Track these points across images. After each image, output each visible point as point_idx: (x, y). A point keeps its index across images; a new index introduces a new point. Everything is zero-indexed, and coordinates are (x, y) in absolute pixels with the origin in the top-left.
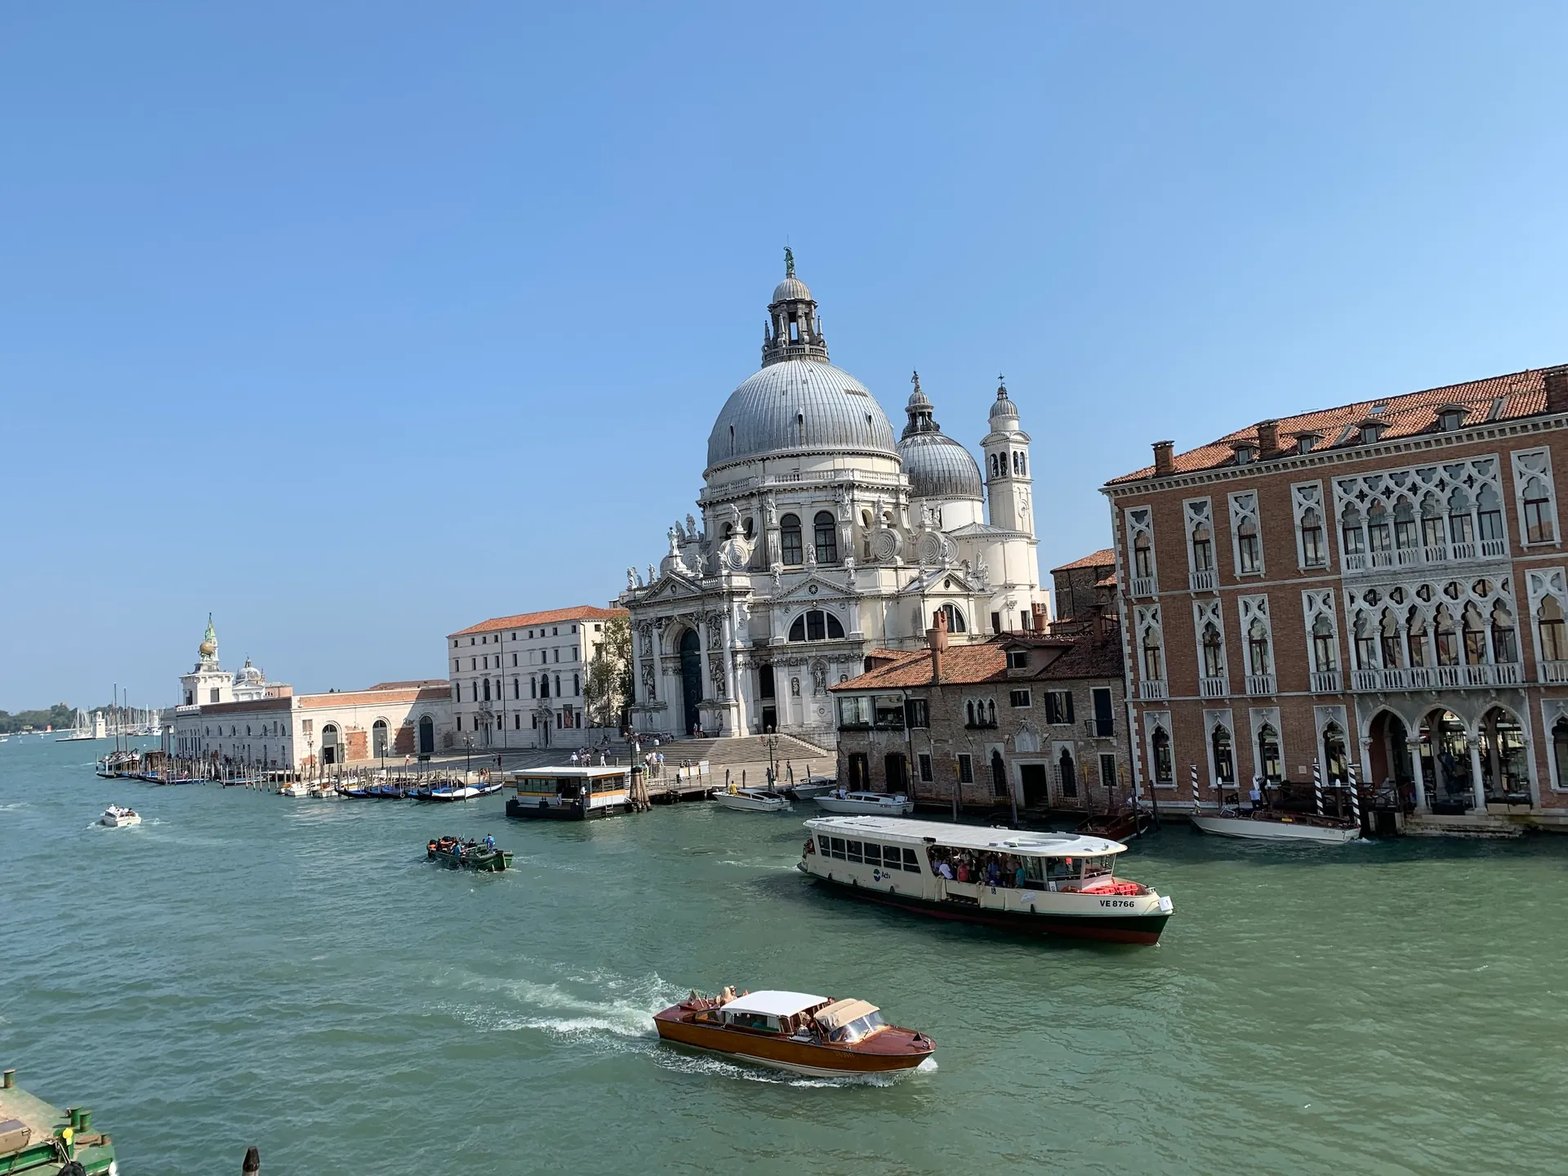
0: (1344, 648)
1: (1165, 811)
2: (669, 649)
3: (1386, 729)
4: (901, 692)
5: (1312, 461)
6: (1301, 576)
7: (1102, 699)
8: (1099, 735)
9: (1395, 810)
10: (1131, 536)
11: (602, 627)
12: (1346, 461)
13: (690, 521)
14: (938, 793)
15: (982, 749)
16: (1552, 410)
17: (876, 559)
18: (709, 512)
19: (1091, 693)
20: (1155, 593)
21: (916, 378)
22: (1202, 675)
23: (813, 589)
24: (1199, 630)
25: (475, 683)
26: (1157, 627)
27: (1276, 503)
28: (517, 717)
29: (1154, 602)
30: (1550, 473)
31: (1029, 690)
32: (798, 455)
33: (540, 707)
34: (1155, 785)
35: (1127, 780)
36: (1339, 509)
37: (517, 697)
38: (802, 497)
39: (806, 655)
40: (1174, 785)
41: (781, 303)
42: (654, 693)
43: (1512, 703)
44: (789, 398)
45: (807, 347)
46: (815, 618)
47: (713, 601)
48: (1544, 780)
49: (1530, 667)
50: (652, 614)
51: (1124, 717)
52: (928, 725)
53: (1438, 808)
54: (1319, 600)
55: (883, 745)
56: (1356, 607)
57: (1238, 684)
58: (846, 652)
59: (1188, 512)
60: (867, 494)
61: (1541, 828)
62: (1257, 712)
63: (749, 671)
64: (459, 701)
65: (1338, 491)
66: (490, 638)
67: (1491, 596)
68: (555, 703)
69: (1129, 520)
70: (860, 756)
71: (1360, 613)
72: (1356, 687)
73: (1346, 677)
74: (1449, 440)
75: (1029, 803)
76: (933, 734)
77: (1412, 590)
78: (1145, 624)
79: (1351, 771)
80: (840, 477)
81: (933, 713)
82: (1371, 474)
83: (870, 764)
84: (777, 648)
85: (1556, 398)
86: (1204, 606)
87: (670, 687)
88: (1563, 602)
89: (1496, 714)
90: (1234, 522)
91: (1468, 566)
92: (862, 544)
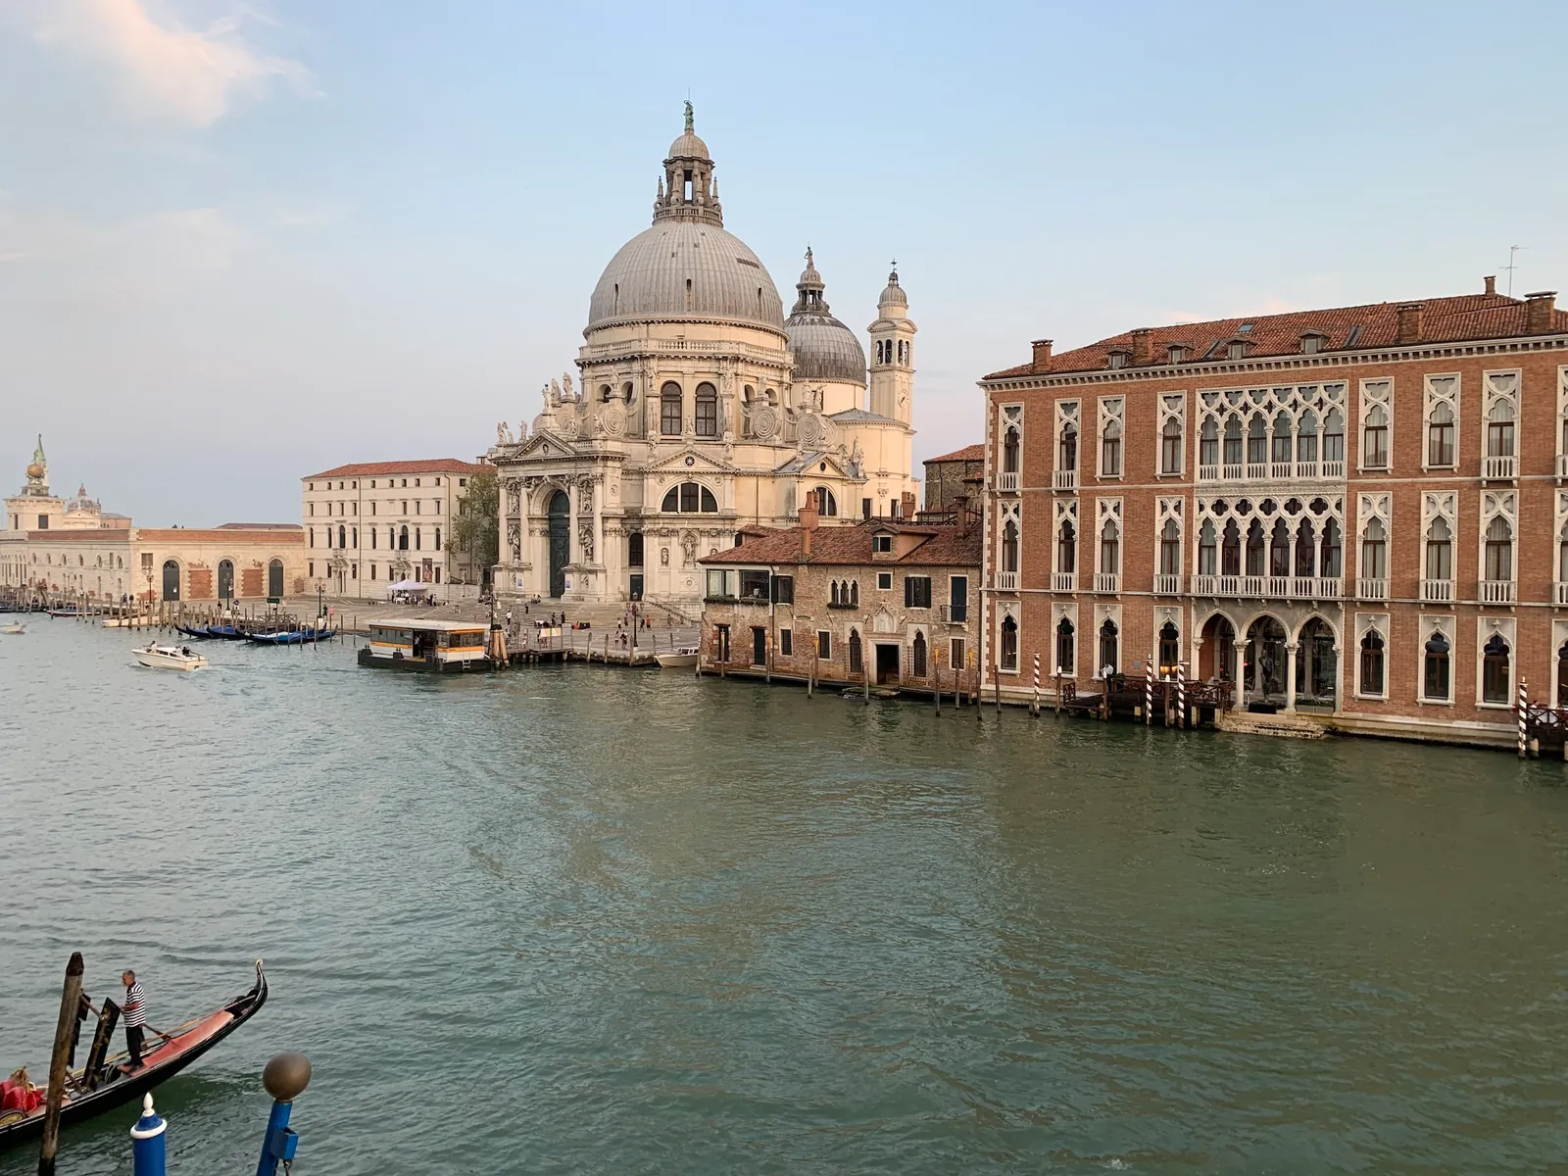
0: (1188, 554)
1: (1007, 695)
2: (537, 510)
3: (1217, 631)
4: (768, 568)
5: (1180, 372)
6: (1157, 482)
7: (959, 586)
8: (953, 620)
9: (1215, 706)
10: (1002, 431)
11: (468, 483)
12: (1211, 374)
13: (567, 380)
14: (796, 667)
15: (842, 627)
16: (1402, 342)
17: (755, 436)
18: (588, 372)
19: (950, 580)
20: (1019, 488)
21: (810, 254)
22: (1055, 569)
23: (690, 461)
24: (1057, 527)
25: (330, 530)
26: (1018, 521)
27: (1141, 410)
28: (374, 567)
29: (1017, 497)
30: (1392, 402)
31: (892, 573)
32: (684, 322)
33: (398, 559)
34: (1000, 670)
35: (974, 664)
36: (1200, 419)
37: (374, 547)
38: (686, 366)
39: (678, 527)
40: (1017, 671)
41: (676, 159)
42: (519, 553)
43: (1330, 614)
44: (680, 260)
45: (701, 209)
46: (690, 490)
47: (585, 465)
48: (1349, 686)
49: (1350, 585)
50: (522, 472)
51: (977, 605)
52: (791, 601)
53: (1255, 708)
54: (1171, 506)
55: (747, 618)
56: (1203, 515)
57: (1087, 581)
58: (719, 527)
59: (1059, 411)
60: (750, 368)
61: (1340, 729)
62: (1101, 608)
63: (619, 539)
64: (312, 546)
65: (1200, 402)
66: (348, 484)
67: (1325, 515)
68: (414, 556)
69: (1003, 414)
70: (723, 628)
71: (1207, 522)
72: (1194, 591)
73: (1187, 582)
74: (1306, 362)
75: (881, 681)
76: (797, 612)
77: (1256, 503)
78: (1006, 518)
79: (1182, 669)
80: (726, 349)
81: (798, 590)
82: (1233, 389)
83: (732, 636)
84: (649, 517)
85: (1405, 332)
86: (1063, 503)
87: (536, 548)
88: (1387, 524)
89: (1314, 624)
90: (1101, 425)
91: (1309, 484)
92: (742, 420)
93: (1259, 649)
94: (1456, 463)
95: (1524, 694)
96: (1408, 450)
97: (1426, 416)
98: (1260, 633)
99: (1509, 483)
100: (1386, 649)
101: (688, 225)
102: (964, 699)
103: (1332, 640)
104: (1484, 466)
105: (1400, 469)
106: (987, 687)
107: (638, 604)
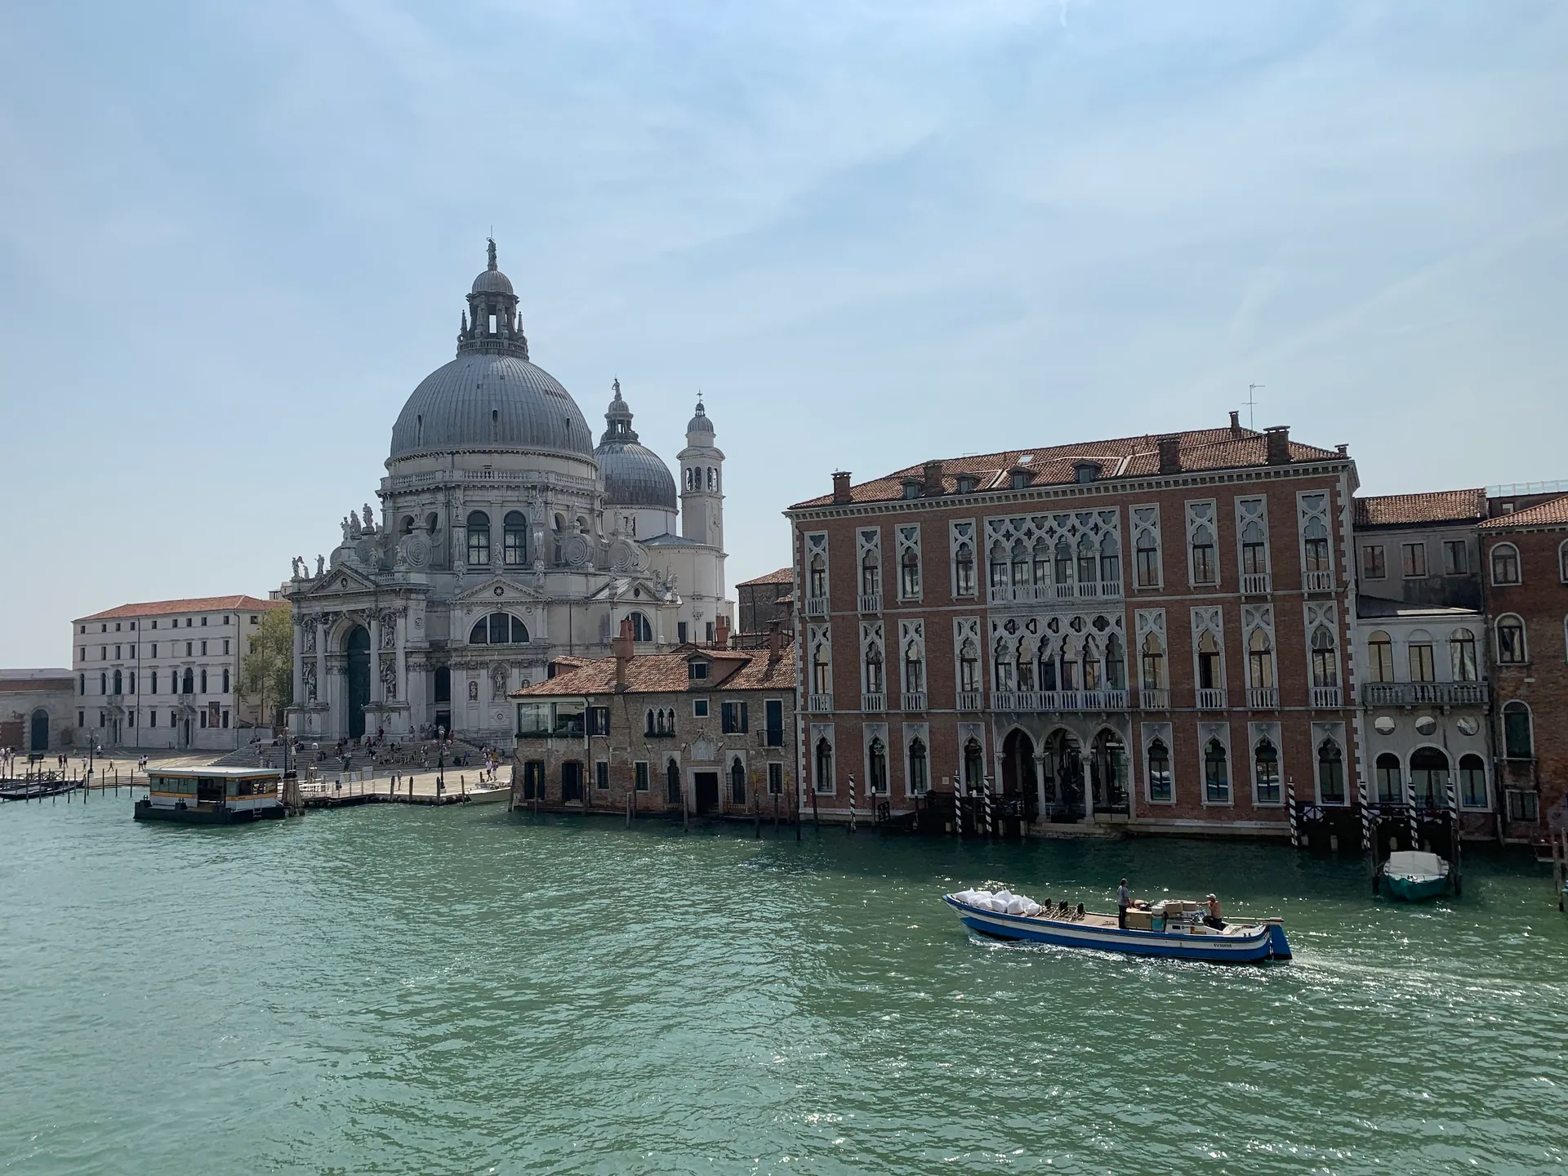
0: (986, 671)
1: (825, 817)
2: (335, 647)
3: (1017, 744)
4: (583, 699)
5: (968, 501)
6: (954, 605)
7: (774, 710)
8: (769, 745)
9: (1020, 818)
10: (808, 558)
11: (259, 620)
12: (997, 503)
13: (368, 512)
14: (613, 801)
15: (658, 757)
16: (1163, 472)
17: (567, 564)
18: (389, 504)
19: (765, 704)
20: (826, 611)
21: (617, 385)
22: (864, 690)
23: (499, 591)
24: (864, 649)
25: (104, 675)
26: (827, 645)
27: (936, 536)
28: (153, 714)
29: (825, 621)
30: (1158, 526)
31: (708, 700)
32: (490, 452)
33: (181, 703)
34: (817, 793)
35: (792, 788)
36: (989, 545)
37: (154, 691)
38: (492, 495)
39: (486, 659)
40: (834, 793)
41: (480, 294)
42: (315, 693)
43: (1118, 725)
44: (485, 392)
45: (506, 342)
46: (499, 619)
47: (387, 597)
48: (1140, 793)
49: (1134, 694)
50: (317, 608)
51: (793, 728)
52: (608, 733)
53: (1056, 818)
54: (967, 627)
55: (561, 752)
56: (997, 634)
57: (894, 700)
58: (531, 657)
59: (860, 540)
60: (561, 497)
61: (1135, 834)
62: (909, 726)
63: (423, 674)
64: (83, 693)
65: (988, 529)
66: (126, 625)
67: (1107, 631)
68: (200, 700)
69: (809, 543)
70: (537, 763)
71: (1001, 640)
72: (994, 707)
73: (986, 697)
74: (1081, 490)
75: (700, 810)
76: (613, 742)
77: (1044, 622)
78: (815, 642)
79: (986, 783)
80: (534, 478)
81: (615, 720)
82: (1018, 516)
83: (546, 772)
84: (456, 650)
85: (1166, 461)
86: (868, 627)
87: (334, 687)
88: (1162, 638)
89: (1105, 735)
90: (899, 551)
91: (1089, 604)
92: (553, 548)
93: (1056, 762)
94: (1218, 581)
95: (1292, 792)
96: (1175, 570)
97: (1189, 538)
98: (1057, 745)
99: (1263, 599)
100: (1170, 752)
101: (493, 357)
102: (784, 821)
103: (1122, 750)
104: (1242, 583)
105: (1172, 586)
106: (805, 810)
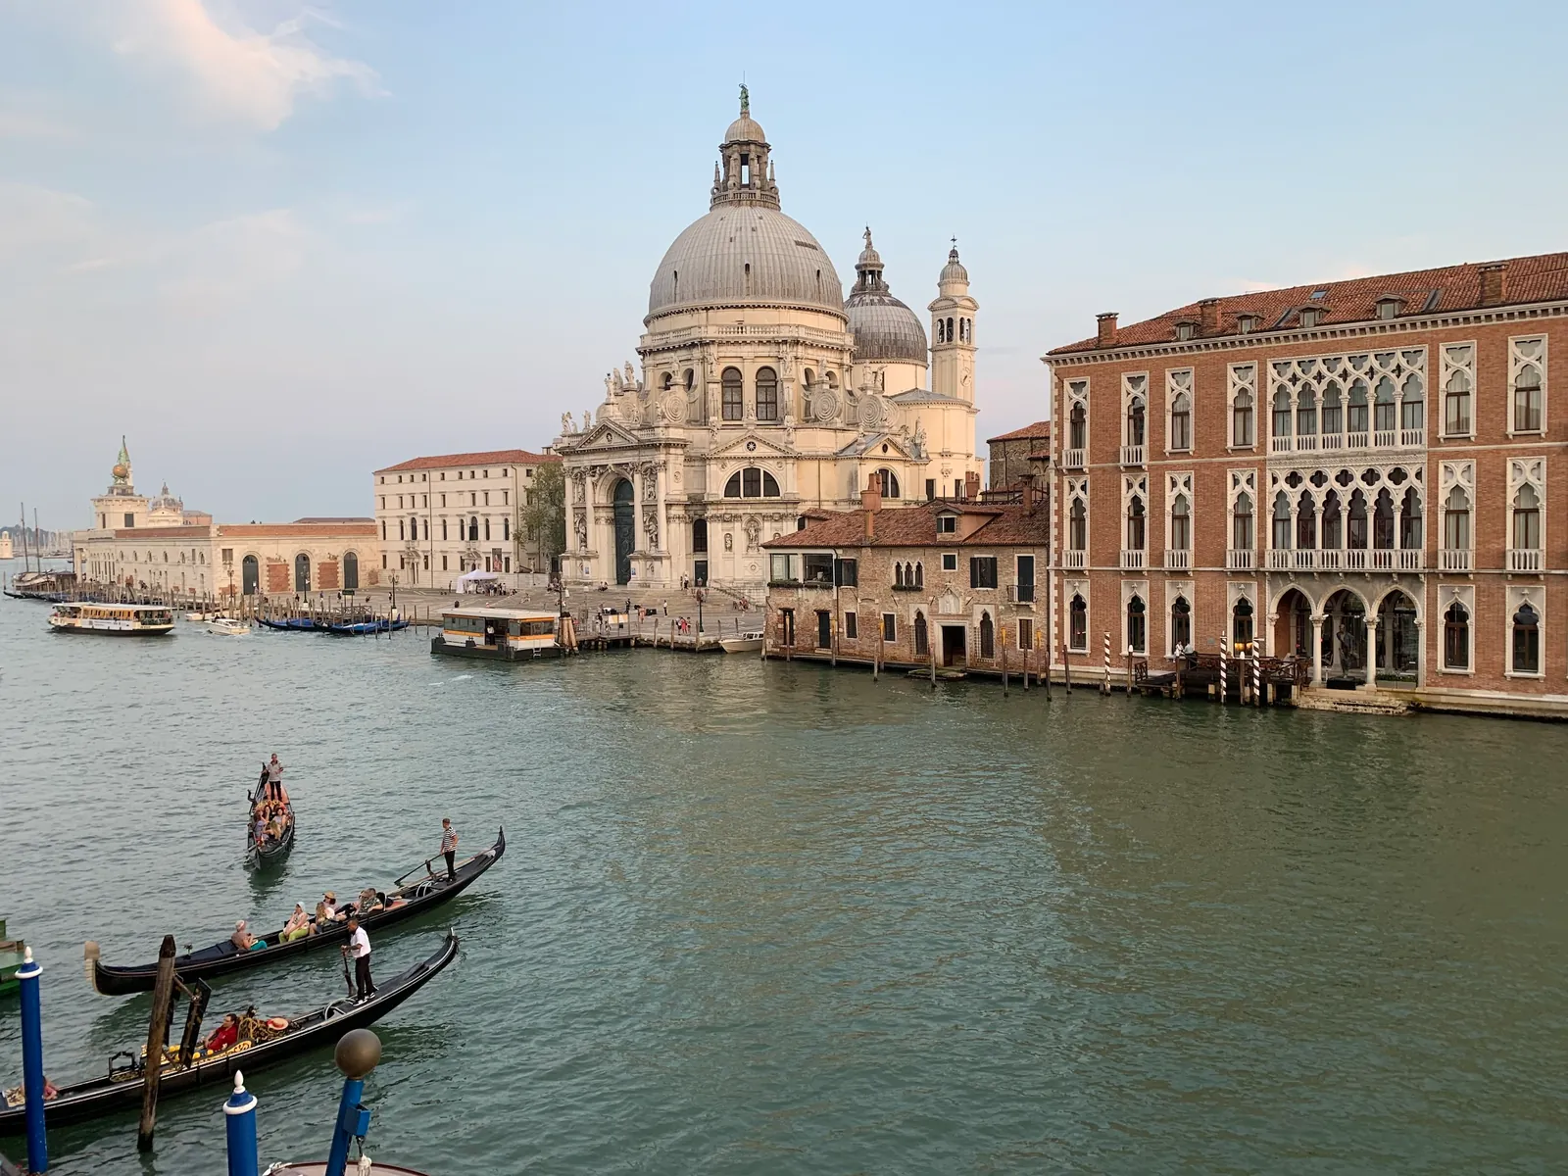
0: (1262, 528)
1: (1077, 675)
2: (602, 498)
3: (1293, 606)
4: (831, 551)
5: (1250, 342)
6: (1229, 455)
7: (1026, 566)
8: (1020, 600)
9: (1292, 683)
10: (1068, 407)
11: (534, 473)
12: (1283, 343)
13: (629, 368)
14: (862, 650)
15: (907, 609)
16: (1484, 304)
17: (816, 420)
18: (649, 360)
19: (1016, 559)
20: (1086, 464)
21: (868, 234)
22: (1124, 547)
23: (751, 446)
24: (1125, 503)
25: (402, 522)
26: (1085, 498)
27: (1210, 382)
28: (445, 558)
29: (1084, 473)
30: (1474, 366)
31: (956, 554)
32: (743, 307)
33: (469, 549)
34: (1069, 650)
35: (1043, 644)
36: (1271, 390)
37: (445, 538)
38: (745, 351)
39: (741, 512)
40: (1087, 651)
41: (732, 144)
42: (586, 542)
43: (1411, 587)
44: (738, 245)
45: (758, 192)
46: (752, 475)
47: (648, 452)
48: (1432, 661)
49: (1433, 556)
50: (587, 461)
51: (1045, 584)
52: (855, 584)
53: (1332, 684)
54: (1243, 479)
55: (811, 602)
56: (1277, 488)
57: (1157, 558)
58: (782, 511)
59: (1126, 385)
60: (810, 351)
61: (1423, 705)
62: (1173, 585)
63: (682, 525)
64: (385, 539)
65: (1272, 372)
66: (418, 477)
67: (1405, 485)
68: (484, 546)
69: (1068, 390)
70: (788, 612)
71: (1281, 495)
72: (1269, 566)
73: (1261, 557)
74: (1383, 328)
75: (948, 662)
76: (861, 595)
77: (1332, 474)
78: (1073, 495)
79: (1257, 645)
80: (785, 333)
81: (861, 572)
82: (1306, 358)
83: (797, 619)
84: (712, 503)
85: (1488, 293)
86: (1132, 480)
87: (602, 536)
88: (1471, 493)
89: (1394, 598)
90: (1170, 398)
91: (1387, 454)
92: (803, 403)
93: (1337, 625)
94: (1544, 428)
96: (1492, 416)
97: (1511, 380)
98: (1338, 608)
100: (1471, 622)
101: (745, 209)
102: (1033, 680)
103: (1414, 614)
105: (1484, 436)
106: (1057, 667)
107: (702, 590)
